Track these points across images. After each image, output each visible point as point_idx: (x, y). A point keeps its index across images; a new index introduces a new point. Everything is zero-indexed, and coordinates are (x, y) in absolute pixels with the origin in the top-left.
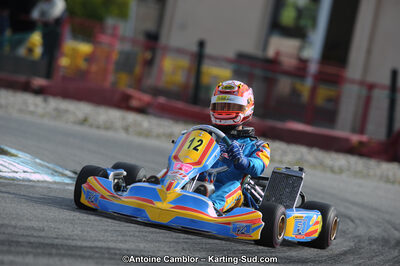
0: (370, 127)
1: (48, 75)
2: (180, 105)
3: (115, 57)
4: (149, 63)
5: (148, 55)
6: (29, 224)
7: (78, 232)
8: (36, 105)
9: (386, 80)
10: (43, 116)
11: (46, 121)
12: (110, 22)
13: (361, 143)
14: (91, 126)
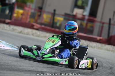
0: (103, 35)
1: (10, 19)
2: (48, 28)
3: (30, 14)
4: (40, 16)
5: (39, 13)
6: (5, 62)
7: (19, 64)
8: (7, 27)
9: (108, 21)
10: (9, 31)
11: (10, 32)
12: (28, 4)
13: (100, 39)
14: (23, 34)
